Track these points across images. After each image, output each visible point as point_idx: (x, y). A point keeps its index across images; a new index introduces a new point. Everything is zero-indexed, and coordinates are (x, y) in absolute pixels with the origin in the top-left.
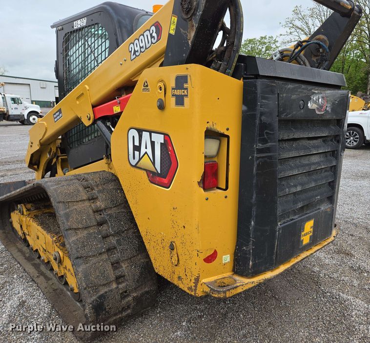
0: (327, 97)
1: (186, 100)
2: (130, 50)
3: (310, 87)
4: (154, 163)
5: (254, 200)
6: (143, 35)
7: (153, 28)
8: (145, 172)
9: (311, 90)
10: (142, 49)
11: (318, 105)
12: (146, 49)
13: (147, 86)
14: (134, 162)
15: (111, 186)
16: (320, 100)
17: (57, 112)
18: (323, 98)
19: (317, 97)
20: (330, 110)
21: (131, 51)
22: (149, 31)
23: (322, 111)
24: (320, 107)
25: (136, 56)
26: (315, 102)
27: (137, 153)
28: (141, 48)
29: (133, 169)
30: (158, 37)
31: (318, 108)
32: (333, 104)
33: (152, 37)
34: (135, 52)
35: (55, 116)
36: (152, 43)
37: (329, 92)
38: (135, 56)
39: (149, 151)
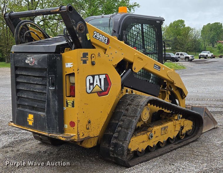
0: (35, 58)
3: (26, 54)
9: (27, 55)
11: (30, 61)
16: (31, 59)
18: (32, 58)
19: (30, 58)
23: (32, 64)
24: (32, 62)
26: (29, 60)
31: (30, 63)
32: (38, 61)
37: (35, 56)
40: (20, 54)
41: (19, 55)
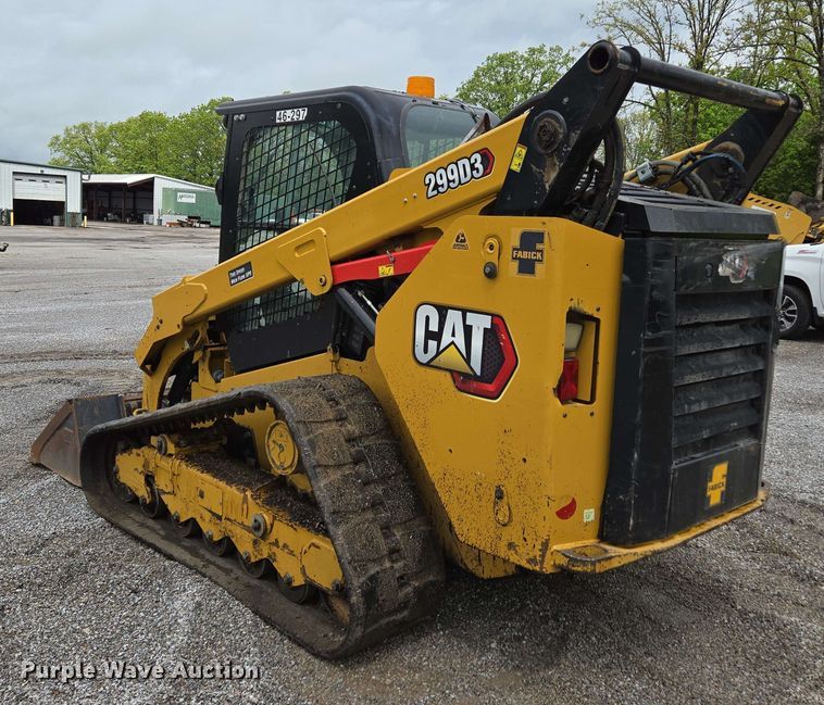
0: (747, 255)
1: (538, 266)
2: (427, 182)
3: (720, 242)
4: (468, 360)
5: (638, 419)
6: (456, 164)
7: (478, 156)
8: (448, 374)
9: (723, 246)
10: (451, 184)
11: (734, 269)
12: (460, 183)
13: (464, 241)
14: (424, 358)
15: (362, 399)
16: (737, 261)
17: (240, 268)
18: (741, 257)
19: (732, 256)
20: (752, 276)
21: (429, 185)
22: (469, 159)
23: (739, 279)
24: (738, 272)
25: (439, 192)
26: (729, 266)
27: (432, 344)
28: (449, 181)
29: (423, 369)
30: (485, 169)
31: (733, 275)
32: (758, 265)
33: (473, 167)
34: (436, 186)
35: (233, 274)
36: (473, 177)
37: (751, 247)
38: (435, 192)
39: (460, 340)
40: (702, 241)
41: (697, 246)
